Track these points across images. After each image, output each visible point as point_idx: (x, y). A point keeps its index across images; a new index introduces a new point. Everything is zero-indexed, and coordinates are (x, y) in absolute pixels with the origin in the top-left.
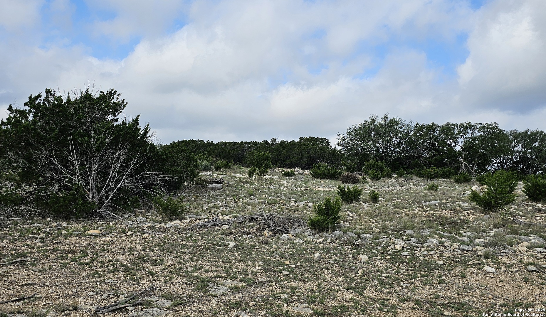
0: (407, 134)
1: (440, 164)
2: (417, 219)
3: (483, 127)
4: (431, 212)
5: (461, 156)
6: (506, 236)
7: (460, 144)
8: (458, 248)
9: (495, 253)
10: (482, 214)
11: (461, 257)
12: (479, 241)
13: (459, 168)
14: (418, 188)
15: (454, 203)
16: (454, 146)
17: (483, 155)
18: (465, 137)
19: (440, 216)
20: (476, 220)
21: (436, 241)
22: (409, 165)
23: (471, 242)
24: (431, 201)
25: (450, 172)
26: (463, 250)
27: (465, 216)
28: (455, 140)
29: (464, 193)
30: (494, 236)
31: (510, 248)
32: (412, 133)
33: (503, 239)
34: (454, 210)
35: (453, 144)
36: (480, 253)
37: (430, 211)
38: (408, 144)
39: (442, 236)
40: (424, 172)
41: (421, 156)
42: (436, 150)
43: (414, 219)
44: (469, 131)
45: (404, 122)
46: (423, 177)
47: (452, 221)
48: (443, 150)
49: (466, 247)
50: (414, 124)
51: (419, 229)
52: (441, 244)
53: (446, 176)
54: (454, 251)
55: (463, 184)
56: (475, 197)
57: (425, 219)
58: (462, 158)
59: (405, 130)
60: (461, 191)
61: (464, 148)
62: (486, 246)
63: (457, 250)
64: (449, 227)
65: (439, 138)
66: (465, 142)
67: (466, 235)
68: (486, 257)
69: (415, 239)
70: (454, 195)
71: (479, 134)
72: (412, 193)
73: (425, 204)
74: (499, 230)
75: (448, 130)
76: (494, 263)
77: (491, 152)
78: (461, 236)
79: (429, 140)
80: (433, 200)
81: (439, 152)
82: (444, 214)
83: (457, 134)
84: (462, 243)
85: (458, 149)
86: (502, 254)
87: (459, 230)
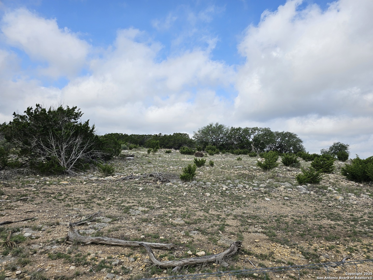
0: (227, 132)
1: (242, 147)
2: (233, 175)
3: (263, 130)
4: (239, 171)
5: (252, 144)
6: (274, 183)
7: (252, 138)
8: (252, 189)
9: (269, 191)
10: (262, 172)
11: (254, 193)
12: (262, 186)
13: (251, 150)
14: (232, 159)
15: (250, 167)
16: (249, 139)
17: (263, 143)
18: (254, 134)
19: (243, 173)
20: (260, 175)
21: (242, 186)
22: (227, 148)
23: (258, 186)
24: (238, 166)
25: (247, 152)
26: (254, 190)
27: (255, 173)
28: (250, 136)
29: (254, 162)
30: (269, 183)
31: (276, 188)
32: (229, 132)
33: (273, 184)
34: (250, 171)
35: (249, 138)
36: (263, 191)
37: (238, 171)
38: (227, 137)
39: (244, 183)
40: (235, 152)
41: (233, 144)
42: (241, 140)
43: (231, 175)
44: (256, 132)
45: (226, 127)
46: (234, 154)
47: (249, 176)
48: (244, 140)
49: (256, 189)
50: (230, 128)
51: (234, 180)
52: (244, 187)
53: (245, 153)
54: (250, 190)
55: (253, 158)
56: (259, 164)
57: (236, 175)
58: (253, 145)
59: (226, 130)
60: (252, 161)
61: (254, 140)
62: (265, 188)
63: (252, 190)
64: (248, 179)
65: (242, 135)
66: (254, 137)
67: (256, 182)
68: (265, 193)
69: (232, 185)
70: (249, 163)
71: (261, 133)
72: (229, 162)
73: (236, 167)
74: (271, 180)
75: (246, 131)
76: (269, 196)
77: (266, 142)
78: (253, 183)
79: (237, 135)
80: (240, 165)
81: (242, 142)
82: (245, 172)
83: (251, 133)
84: (254, 186)
85: (251, 140)
86: (273, 192)
87: (252, 180)
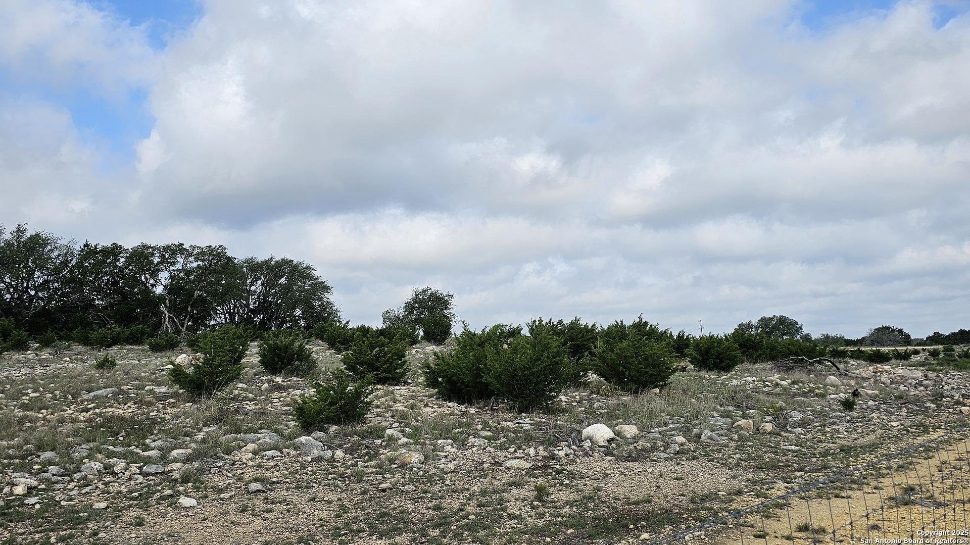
0: (65, 263)
1: (125, 317)
2: (67, 428)
3: (203, 253)
4: (97, 411)
5: (165, 303)
6: (223, 439)
7: (163, 281)
8: (138, 471)
9: (201, 471)
10: (187, 404)
11: (142, 489)
12: (177, 454)
13: (160, 324)
14: (79, 367)
15: (143, 389)
16: (153, 285)
17: (202, 300)
18: (172, 269)
19: (112, 417)
20: (177, 416)
21: (98, 465)
22: (65, 322)
23: (164, 459)
24: (100, 389)
25: (143, 333)
26: (146, 475)
27: (158, 411)
28: (154, 275)
29: (162, 370)
30: (204, 441)
31: (227, 457)
32: (74, 262)
33: (217, 444)
34: (140, 403)
35: (152, 281)
36: (176, 475)
37: (94, 408)
38: (65, 282)
39: (110, 455)
40: (93, 336)
41: (91, 305)
42: (119, 291)
43: (60, 429)
44: (179, 259)
45: (59, 241)
46: (91, 344)
47: (135, 423)
48: (132, 293)
49: (152, 469)
50: (78, 247)
51: (69, 446)
52: (108, 469)
53: (134, 340)
54: (130, 479)
55: (163, 353)
56: (177, 374)
57: (82, 425)
58: (166, 306)
59: (59, 255)
60: (157, 366)
61: (170, 289)
62: (188, 460)
63: (136, 476)
64: (128, 435)
65: (126, 271)
66: (172, 278)
67: (155, 443)
68: (185, 480)
69: (57, 468)
70: (143, 374)
71: (195, 265)
72: (64, 378)
73: (86, 397)
74: (213, 428)
75: (141, 256)
76: (197, 489)
77: (214, 294)
78: (147, 448)
79: (106, 274)
80: (105, 388)
81: (124, 296)
82: (121, 411)
83: (158, 263)
84: (148, 461)
85: (159, 290)
86: (213, 470)
87: (145, 438)
